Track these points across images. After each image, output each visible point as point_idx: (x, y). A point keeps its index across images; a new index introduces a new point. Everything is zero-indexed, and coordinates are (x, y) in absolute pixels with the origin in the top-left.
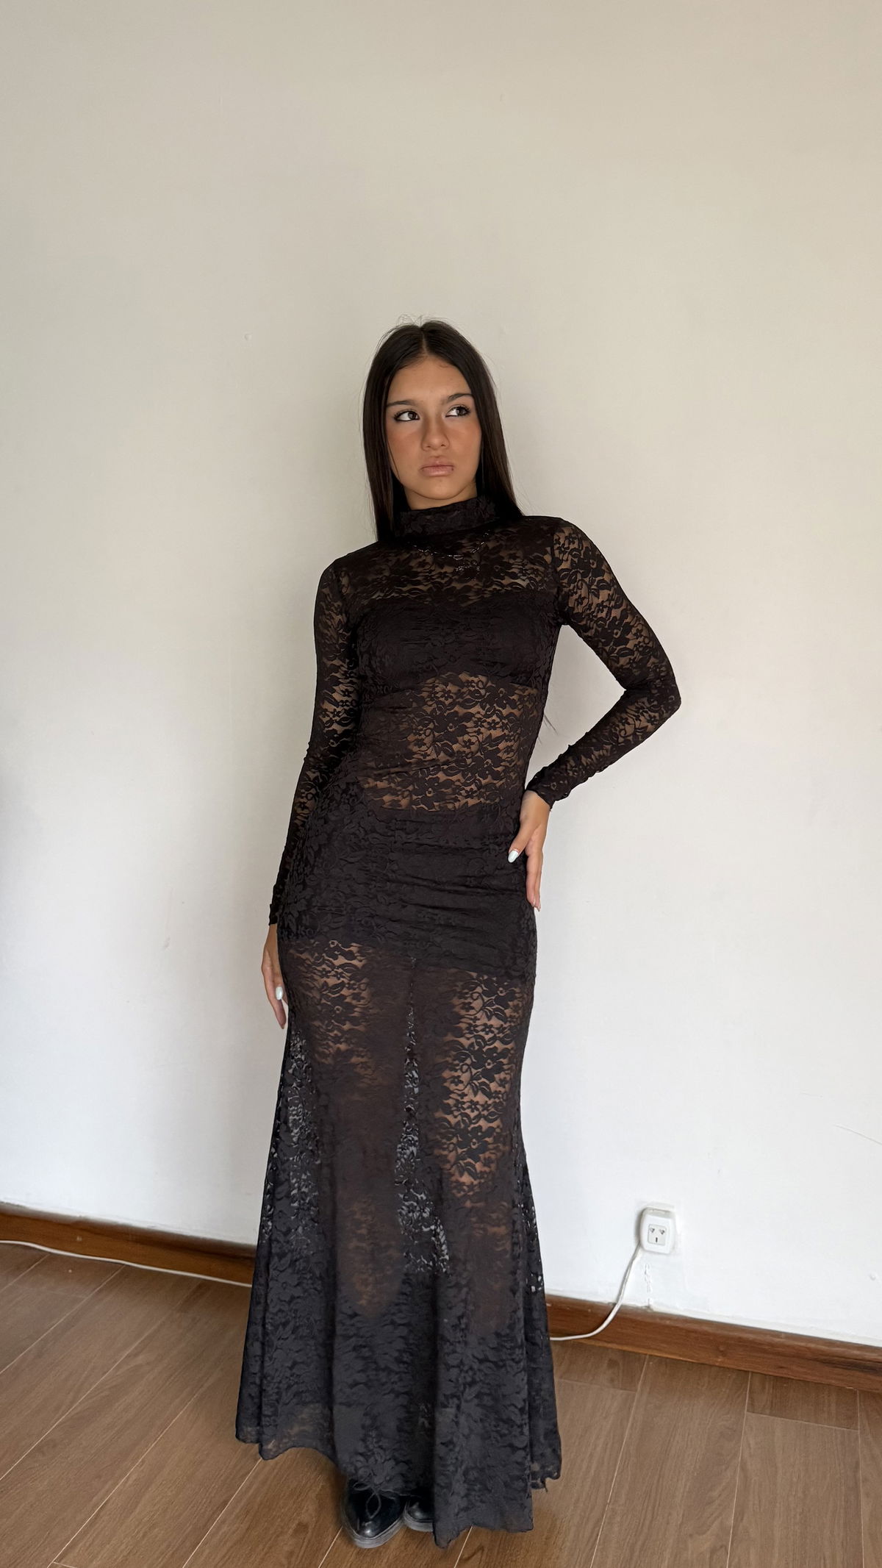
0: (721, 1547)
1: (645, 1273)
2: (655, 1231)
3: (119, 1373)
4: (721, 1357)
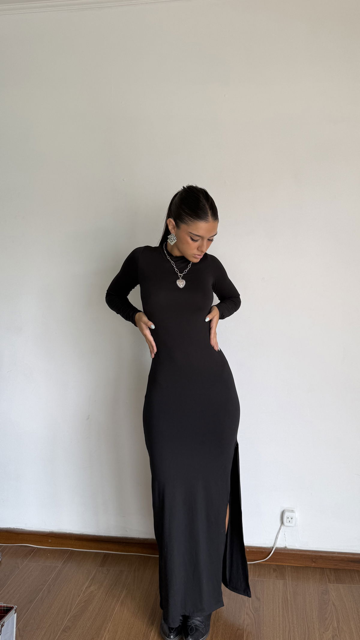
0: (335, 635)
1: (284, 534)
2: (288, 518)
3: (85, 595)
4: (314, 563)
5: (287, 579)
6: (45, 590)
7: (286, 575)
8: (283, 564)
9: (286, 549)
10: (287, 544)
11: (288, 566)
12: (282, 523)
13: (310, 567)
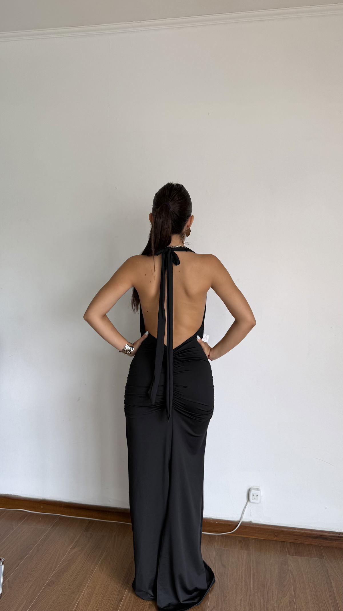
0: (292, 601)
1: (250, 510)
2: (254, 495)
3: (70, 555)
4: (276, 537)
5: (251, 550)
6: (34, 549)
7: (250, 547)
8: (248, 537)
9: (251, 523)
10: (252, 519)
11: (251, 538)
12: (248, 499)
13: (272, 540)
